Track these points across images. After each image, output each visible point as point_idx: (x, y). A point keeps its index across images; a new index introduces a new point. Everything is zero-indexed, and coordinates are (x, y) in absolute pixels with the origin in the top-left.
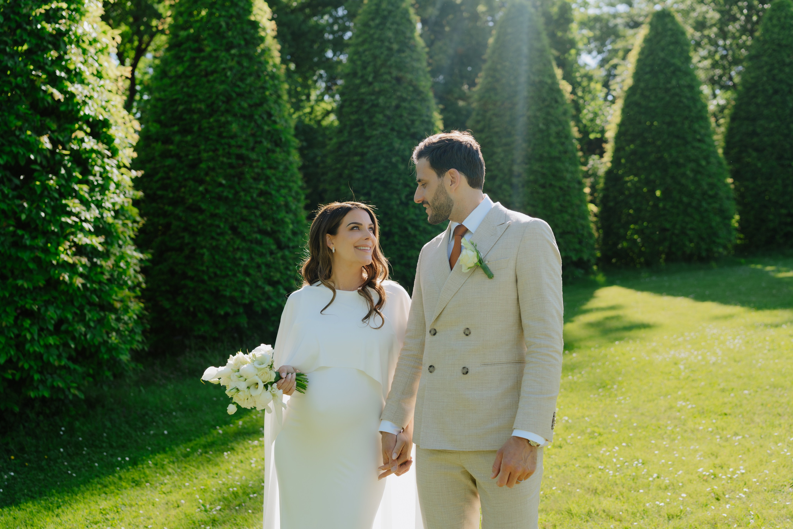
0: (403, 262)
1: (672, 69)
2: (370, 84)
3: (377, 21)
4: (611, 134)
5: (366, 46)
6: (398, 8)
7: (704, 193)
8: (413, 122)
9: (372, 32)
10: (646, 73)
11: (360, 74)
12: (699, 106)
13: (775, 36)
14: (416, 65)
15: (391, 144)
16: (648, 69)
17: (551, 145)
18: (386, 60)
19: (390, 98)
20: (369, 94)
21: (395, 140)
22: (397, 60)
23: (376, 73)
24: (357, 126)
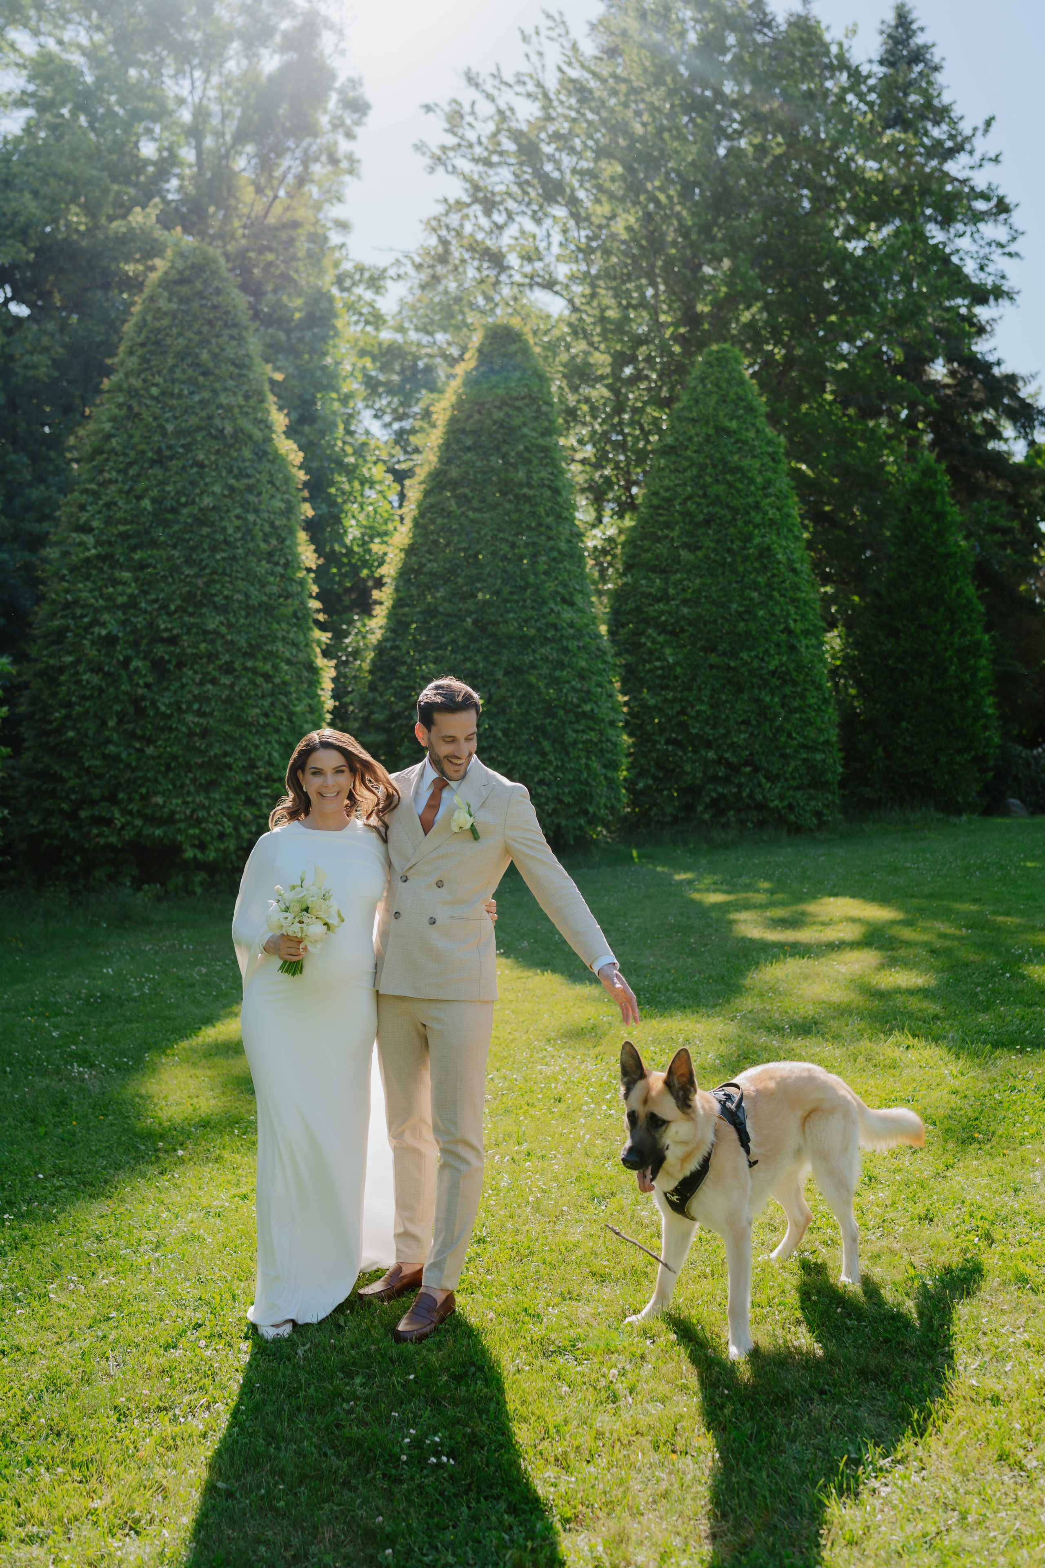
10: (466, 449)
13: (710, 412)
16: (469, 442)
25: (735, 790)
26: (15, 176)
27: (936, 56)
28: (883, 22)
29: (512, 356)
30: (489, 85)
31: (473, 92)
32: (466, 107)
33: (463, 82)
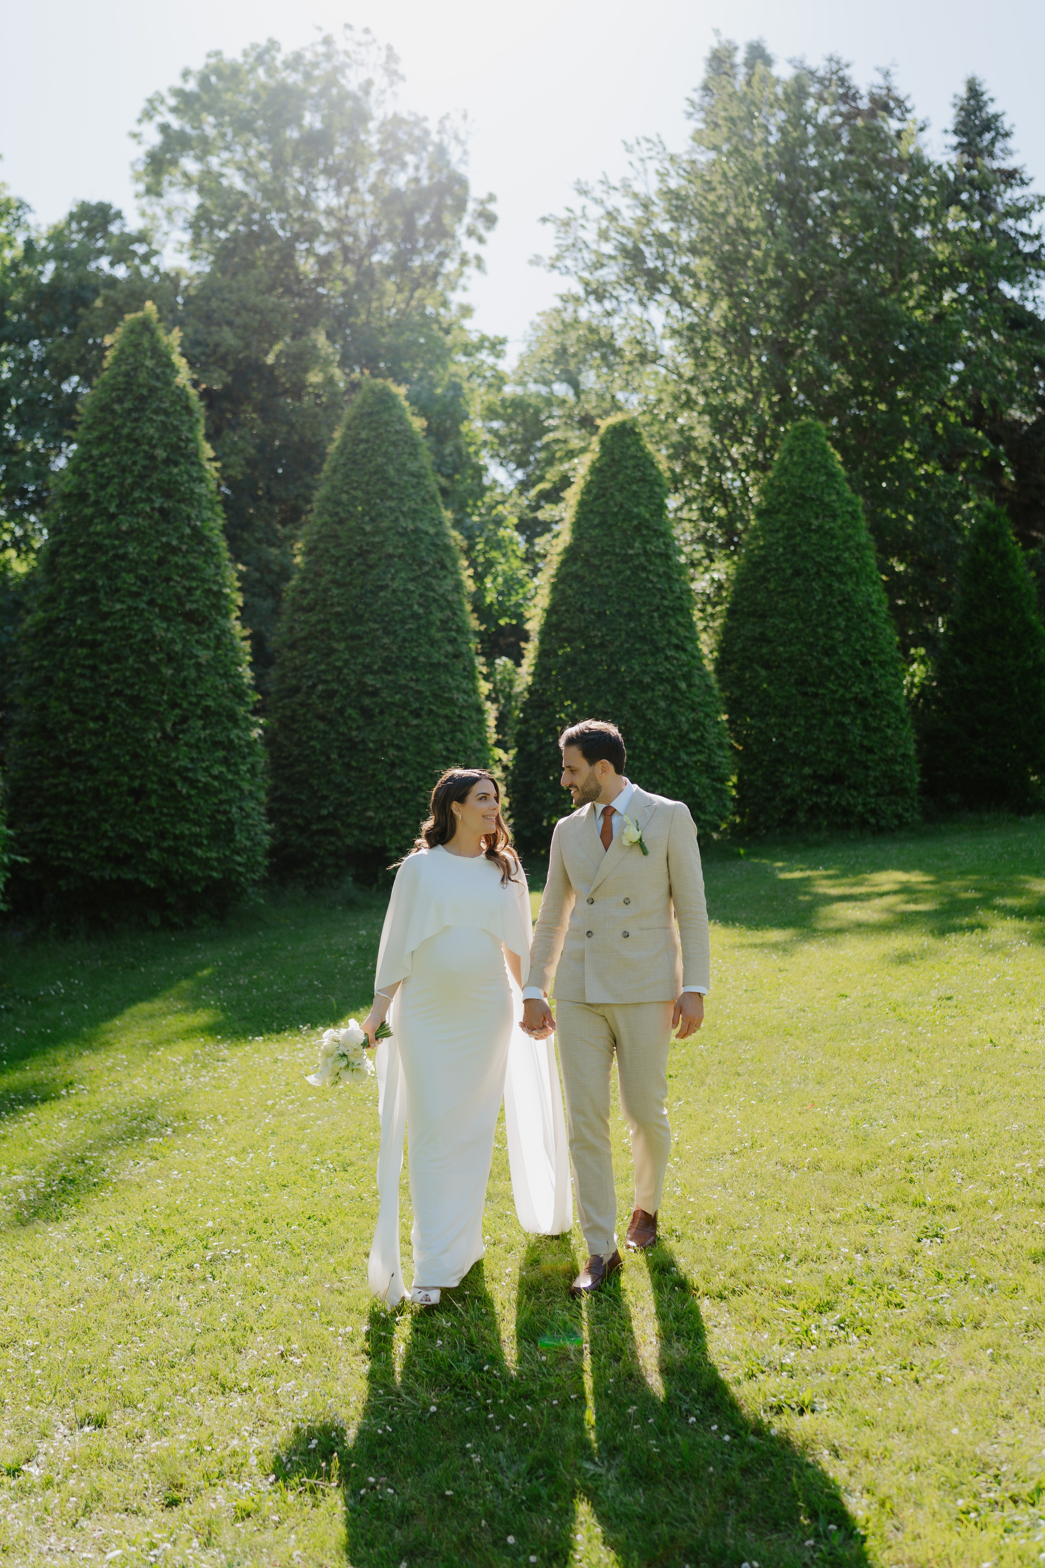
0: (165, 844)
1: (635, 522)
3: (128, 405)
4: (533, 626)
5: (105, 448)
6: (168, 383)
7: (683, 736)
8: (190, 590)
9: (117, 423)
10: (594, 526)
11: (92, 498)
12: (677, 587)
13: (795, 482)
14: (200, 489)
15: (148, 628)
16: (597, 521)
17: (433, 643)
18: (142, 477)
19: (148, 545)
20: (109, 536)
21: (157, 621)
22: (165, 477)
23: (124, 499)
24: (84, 591)
25: (825, 798)
26: (214, 311)
27: (1006, 123)
28: (956, 96)
29: (628, 447)
30: (598, 191)
31: (583, 200)
32: (579, 212)
33: (575, 193)
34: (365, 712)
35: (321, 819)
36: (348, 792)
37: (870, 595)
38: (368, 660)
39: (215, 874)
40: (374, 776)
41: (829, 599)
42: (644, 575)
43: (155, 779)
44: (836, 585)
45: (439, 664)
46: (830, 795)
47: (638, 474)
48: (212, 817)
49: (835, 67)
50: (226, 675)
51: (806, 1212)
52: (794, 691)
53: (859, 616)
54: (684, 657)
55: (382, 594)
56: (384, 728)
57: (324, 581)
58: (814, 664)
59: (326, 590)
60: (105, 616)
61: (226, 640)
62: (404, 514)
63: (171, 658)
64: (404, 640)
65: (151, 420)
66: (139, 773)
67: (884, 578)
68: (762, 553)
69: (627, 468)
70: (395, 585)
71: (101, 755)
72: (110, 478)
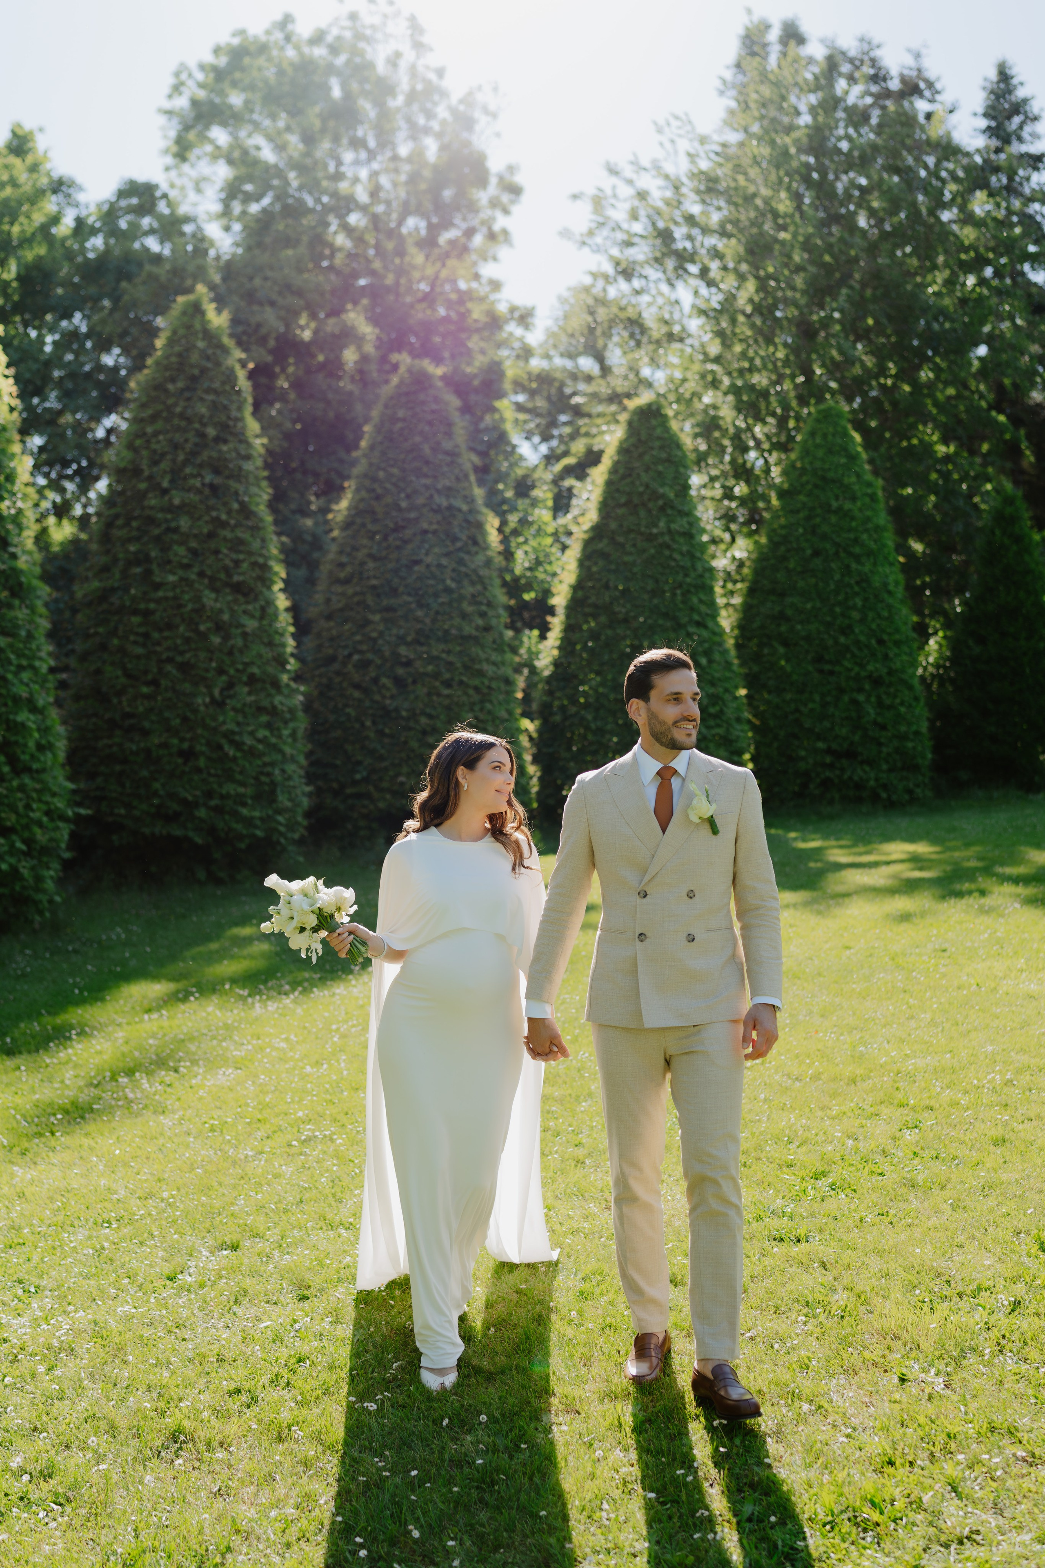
0: (213, 803)
1: (660, 502)
2: (165, 492)
3: (180, 384)
4: (560, 599)
5: (159, 425)
6: (218, 364)
8: (237, 563)
9: (170, 401)
10: (621, 506)
11: (146, 473)
12: (699, 566)
13: (818, 464)
14: (248, 466)
15: (198, 599)
16: (623, 500)
17: (464, 616)
18: (194, 454)
19: (199, 519)
20: (162, 510)
21: (207, 592)
22: (214, 454)
23: (176, 474)
24: (138, 563)
25: (838, 772)
26: (257, 290)
27: (1035, 107)
28: (986, 79)
29: (654, 428)
30: (628, 172)
31: (614, 180)
32: (609, 192)
33: (605, 173)
34: (399, 682)
35: (355, 783)
36: (381, 758)
37: (887, 576)
38: (402, 632)
39: (259, 833)
40: (406, 743)
41: (847, 579)
42: (667, 552)
43: (203, 741)
44: (854, 566)
45: (470, 637)
46: (843, 770)
47: (664, 455)
48: (256, 779)
49: (866, 47)
50: (270, 644)
51: (807, 1110)
52: (810, 668)
53: (876, 596)
54: (705, 633)
55: (416, 568)
56: (417, 698)
57: (361, 555)
58: (830, 642)
59: (362, 564)
60: (158, 586)
61: (270, 611)
62: (438, 491)
63: (219, 627)
64: (437, 613)
65: (202, 400)
66: (188, 736)
67: (901, 559)
68: (783, 532)
69: (652, 448)
70: (429, 560)
71: (154, 718)
72: (163, 455)
